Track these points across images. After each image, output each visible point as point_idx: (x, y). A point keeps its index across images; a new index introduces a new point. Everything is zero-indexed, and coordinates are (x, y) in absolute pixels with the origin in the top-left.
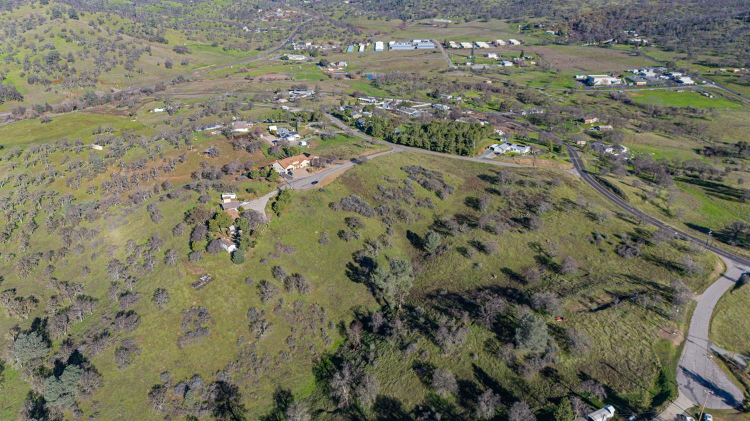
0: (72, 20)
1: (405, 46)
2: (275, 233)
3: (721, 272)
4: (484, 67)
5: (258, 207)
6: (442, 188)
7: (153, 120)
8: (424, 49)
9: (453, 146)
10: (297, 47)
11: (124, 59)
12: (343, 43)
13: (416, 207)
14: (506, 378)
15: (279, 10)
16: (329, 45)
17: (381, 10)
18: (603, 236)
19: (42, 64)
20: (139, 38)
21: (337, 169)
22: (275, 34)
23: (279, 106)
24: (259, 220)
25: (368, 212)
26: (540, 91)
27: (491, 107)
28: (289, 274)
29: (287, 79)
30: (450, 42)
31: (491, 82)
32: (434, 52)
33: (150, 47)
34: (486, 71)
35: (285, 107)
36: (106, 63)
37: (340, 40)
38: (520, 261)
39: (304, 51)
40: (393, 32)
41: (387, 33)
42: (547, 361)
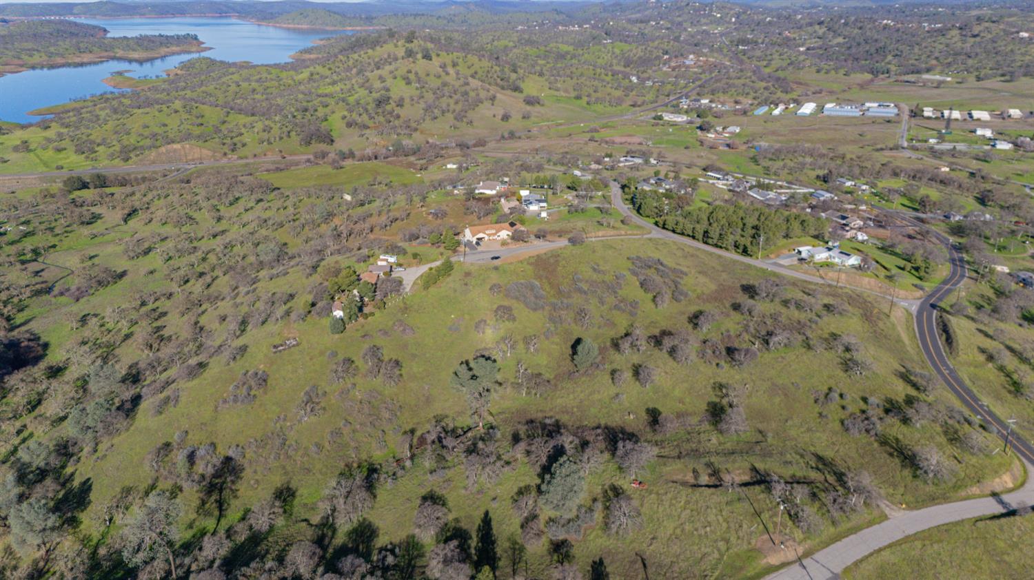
0: (424, 60)
1: (850, 111)
2: (406, 308)
3: (998, 489)
4: (955, 148)
5: (410, 276)
6: (670, 293)
7: (438, 176)
8: (875, 117)
9: (731, 239)
10: (684, 104)
11: (459, 107)
12: (756, 102)
13: (610, 309)
14: (509, 539)
15: (691, 56)
16: (733, 105)
17: (845, 61)
18: (841, 396)
19: (369, 107)
20: (490, 84)
21: (540, 247)
22: (669, 87)
23: (570, 172)
24: (399, 291)
25: (536, 304)
26: (1028, 190)
27: (910, 205)
28: (386, 358)
29: (640, 144)
30: (925, 109)
31: (947, 169)
32: (889, 122)
33: (498, 95)
34: (953, 153)
35: (577, 173)
36: (436, 111)
37: (754, 98)
38: (683, 403)
39: (692, 110)
40: (844, 91)
41: (831, 92)
42: (568, 532)
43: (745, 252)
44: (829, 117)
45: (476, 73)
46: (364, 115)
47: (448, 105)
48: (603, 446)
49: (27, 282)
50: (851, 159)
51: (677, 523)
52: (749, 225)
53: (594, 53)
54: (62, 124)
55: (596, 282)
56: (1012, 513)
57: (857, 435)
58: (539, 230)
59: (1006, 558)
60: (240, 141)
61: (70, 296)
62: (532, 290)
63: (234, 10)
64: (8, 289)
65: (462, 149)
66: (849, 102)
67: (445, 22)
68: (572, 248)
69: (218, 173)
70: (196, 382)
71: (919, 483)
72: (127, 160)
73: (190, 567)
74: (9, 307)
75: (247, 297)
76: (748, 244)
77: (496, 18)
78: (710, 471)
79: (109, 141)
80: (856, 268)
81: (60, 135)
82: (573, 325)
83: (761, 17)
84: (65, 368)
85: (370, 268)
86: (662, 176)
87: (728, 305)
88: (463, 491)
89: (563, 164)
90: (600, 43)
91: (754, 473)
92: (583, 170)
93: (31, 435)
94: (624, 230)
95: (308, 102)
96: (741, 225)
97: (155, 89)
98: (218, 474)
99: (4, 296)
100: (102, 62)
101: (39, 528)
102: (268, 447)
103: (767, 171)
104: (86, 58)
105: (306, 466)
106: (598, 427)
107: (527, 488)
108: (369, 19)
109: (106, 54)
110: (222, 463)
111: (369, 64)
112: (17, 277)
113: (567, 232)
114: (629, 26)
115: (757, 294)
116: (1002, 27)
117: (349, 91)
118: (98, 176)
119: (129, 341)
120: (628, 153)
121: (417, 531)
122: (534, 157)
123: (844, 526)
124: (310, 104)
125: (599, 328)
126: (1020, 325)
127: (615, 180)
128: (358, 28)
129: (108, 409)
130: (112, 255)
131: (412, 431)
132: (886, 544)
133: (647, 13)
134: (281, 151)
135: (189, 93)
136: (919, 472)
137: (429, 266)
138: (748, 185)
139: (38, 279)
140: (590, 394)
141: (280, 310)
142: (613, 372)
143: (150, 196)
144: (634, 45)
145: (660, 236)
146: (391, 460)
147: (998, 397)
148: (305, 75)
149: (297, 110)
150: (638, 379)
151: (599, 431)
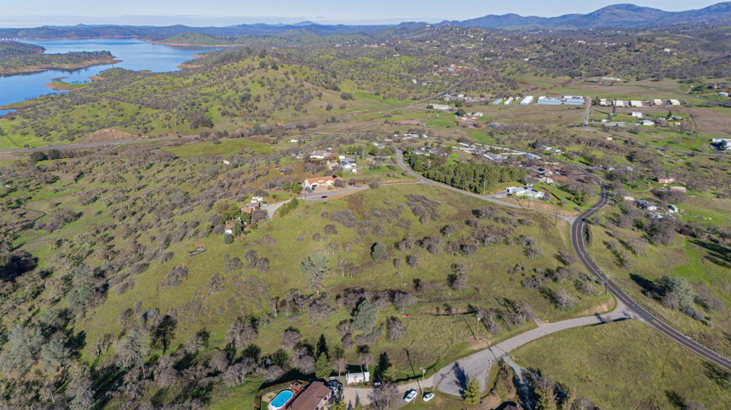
0: (273, 70)
1: (555, 101)
2: (270, 228)
3: (599, 312)
4: (617, 125)
5: (272, 209)
6: (430, 215)
7: (286, 148)
8: (570, 105)
9: (467, 183)
10: (447, 98)
11: (297, 102)
12: (494, 96)
13: (395, 226)
14: (335, 347)
15: (453, 65)
16: (479, 98)
17: (554, 67)
18: (522, 269)
19: (236, 102)
20: (318, 85)
21: (351, 190)
22: (437, 86)
23: (371, 143)
24: (265, 218)
25: (349, 223)
26: (659, 151)
27: (585, 161)
28: (259, 257)
29: (418, 125)
30: (601, 100)
31: (611, 139)
32: (578, 108)
33: (323, 93)
34: (616, 128)
35: (376, 144)
36: (282, 104)
37: (493, 93)
38: (434, 276)
39: (452, 102)
40: (552, 88)
41: (544, 89)
42: (367, 341)
43: (476, 191)
44: (541, 106)
45: (308, 78)
46: (234, 108)
47: (290, 100)
48: (388, 299)
49: (16, 221)
50: (553, 133)
51: (426, 333)
52: (478, 175)
53: (388, 64)
54: (24, 116)
55: (385, 210)
56: (604, 323)
57: (529, 288)
58: (351, 180)
59: (597, 343)
60: (150, 126)
61: (47, 229)
62: (347, 215)
63: (135, 33)
64: (6, 225)
65: (300, 130)
66: (554, 95)
67: (286, 41)
68: (371, 190)
69: (137, 148)
70: (143, 274)
71: (557, 310)
72: (73, 140)
73: (153, 372)
74: (8, 236)
75: (168, 225)
76: (477, 186)
77: (321, 38)
78: (446, 308)
79: (58, 127)
80: (541, 199)
81: (24, 124)
82: (372, 235)
83: (500, 38)
84: (52, 272)
85: (247, 204)
86: (429, 146)
87: (463, 222)
88: (309, 326)
89: (366, 139)
90: (392, 57)
91: (470, 308)
92: (380, 142)
93: (38, 311)
94: (403, 179)
95: (195, 99)
96: (473, 175)
97: (85, 91)
98: (161, 325)
99: (3, 230)
100: (43, 71)
101: (59, 356)
102: (191, 309)
103: (498, 142)
104: (32, 69)
105: (215, 320)
106: (386, 290)
107: (345, 321)
108: (232, 40)
109: (46, 66)
110: (164, 319)
111: (235, 72)
112: (10, 218)
113: (369, 181)
114: (412, 44)
115: (480, 215)
116: (653, 45)
117: (222, 91)
118: (54, 151)
119: (92, 255)
120: (409, 131)
121: (283, 347)
122: (348, 135)
123: (514, 331)
124: (196, 101)
125: (388, 236)
126: (633, 230)
127: (399, 149)
128: (224, 46)
129: (91, 291)
130: (71, 202)
131: (277, 298)
132: (535, 338)
133: (425, 34)
134: (178, 133)
135: (109, 94)
136: (558, 305)
137: (283, 202)
138: (484, 151)
139: (22, 219)
140: (382, 273)
141: (191, 232)
142: (395, 261)
143: (91, 164)
144: (415, 58)
145: (425, 182)
146: (265, 314)
147: (610, 268)
148: (190, 80)
149: (188, 105)
150: (409, 264)
151: (386, 292)
